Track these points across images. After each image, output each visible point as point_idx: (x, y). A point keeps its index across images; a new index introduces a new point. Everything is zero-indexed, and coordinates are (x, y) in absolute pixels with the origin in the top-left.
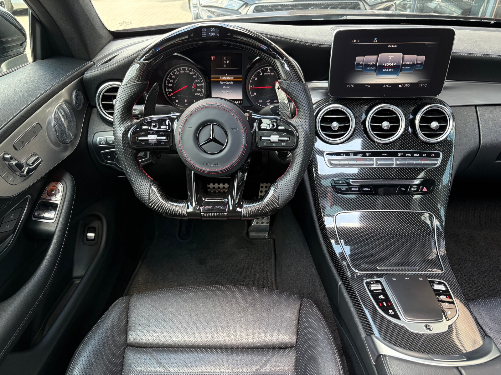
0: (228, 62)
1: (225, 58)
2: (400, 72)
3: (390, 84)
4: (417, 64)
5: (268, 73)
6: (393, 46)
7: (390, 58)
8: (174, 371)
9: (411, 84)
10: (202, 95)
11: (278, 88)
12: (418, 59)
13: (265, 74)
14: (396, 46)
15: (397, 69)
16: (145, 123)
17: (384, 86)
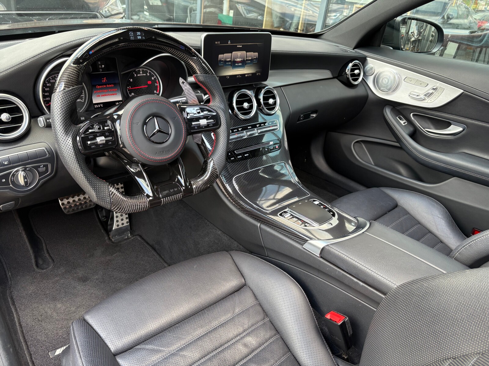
0: (103, 66)
1: (99, 63)
2: (246, 65)
3: (241, 75)
4: (254, 59)
5: (141, 74)
6: (240, 46)
7: (239, 55)
8: (174, 348)
9: (252, 74)
10: (83, 100)
11: (182, 83)
12: (254, 55)
13: (138, 75)
14: (241, 46)
15: (244, 63)
16: (90, 127)
17: (237, 77)
